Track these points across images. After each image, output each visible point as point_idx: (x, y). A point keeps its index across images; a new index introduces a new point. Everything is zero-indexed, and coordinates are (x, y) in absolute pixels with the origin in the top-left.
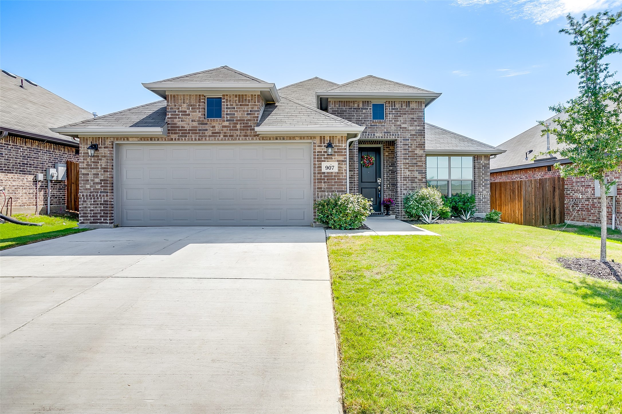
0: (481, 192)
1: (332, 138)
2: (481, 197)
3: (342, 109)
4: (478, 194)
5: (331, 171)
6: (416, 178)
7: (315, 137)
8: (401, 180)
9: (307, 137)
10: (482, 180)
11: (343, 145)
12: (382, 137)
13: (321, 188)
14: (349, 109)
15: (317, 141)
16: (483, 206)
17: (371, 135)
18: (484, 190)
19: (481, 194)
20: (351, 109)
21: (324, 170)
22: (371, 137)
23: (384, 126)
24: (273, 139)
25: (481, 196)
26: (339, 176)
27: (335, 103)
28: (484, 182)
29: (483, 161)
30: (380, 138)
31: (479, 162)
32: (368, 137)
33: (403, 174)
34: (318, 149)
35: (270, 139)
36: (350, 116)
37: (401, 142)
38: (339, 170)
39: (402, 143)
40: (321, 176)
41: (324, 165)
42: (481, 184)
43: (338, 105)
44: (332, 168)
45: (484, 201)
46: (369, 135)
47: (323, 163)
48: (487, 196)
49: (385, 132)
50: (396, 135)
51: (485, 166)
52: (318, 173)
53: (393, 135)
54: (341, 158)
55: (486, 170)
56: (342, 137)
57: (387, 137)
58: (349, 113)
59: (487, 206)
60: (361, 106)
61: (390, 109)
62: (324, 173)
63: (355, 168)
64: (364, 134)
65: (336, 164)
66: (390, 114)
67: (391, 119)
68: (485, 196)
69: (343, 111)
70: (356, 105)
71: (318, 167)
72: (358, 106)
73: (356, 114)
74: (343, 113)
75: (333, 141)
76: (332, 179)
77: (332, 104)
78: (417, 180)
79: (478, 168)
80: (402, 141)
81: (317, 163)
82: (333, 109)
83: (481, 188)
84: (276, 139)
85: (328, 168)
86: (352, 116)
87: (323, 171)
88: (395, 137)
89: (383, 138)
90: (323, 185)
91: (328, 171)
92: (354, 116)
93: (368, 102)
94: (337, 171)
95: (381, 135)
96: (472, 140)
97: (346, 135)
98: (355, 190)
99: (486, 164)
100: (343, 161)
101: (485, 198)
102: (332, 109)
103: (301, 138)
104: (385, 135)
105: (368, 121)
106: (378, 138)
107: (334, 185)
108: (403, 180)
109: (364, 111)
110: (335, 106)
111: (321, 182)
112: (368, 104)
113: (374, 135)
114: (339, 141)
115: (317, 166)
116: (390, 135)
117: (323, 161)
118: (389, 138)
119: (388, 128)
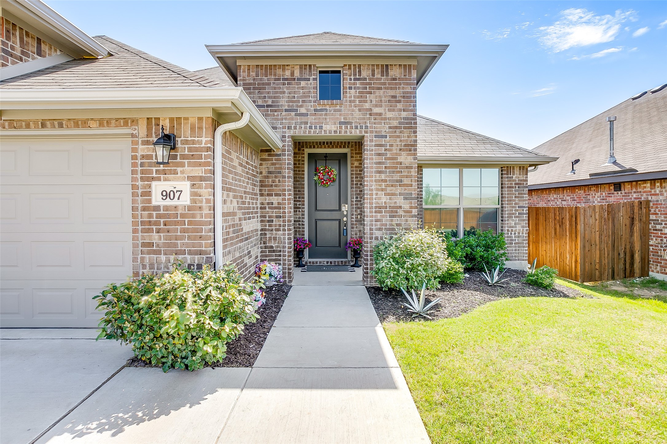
0: (513, 227)
1: (176, 121)
2: (513, 235)
3: (261, 79)
4: (508, 230)
5: (175, 202)
6: (400, 207)
7: (134, 121)
8: (371, 212)
9: (117, 120)
10: (515, 207)
11: (204, 139)
12: (335, 132)
13: (151, 245)
14: (276, 80)
15: (142, 130)
16: (516, 250)
17: (316, 128)
18: (518, 224)
19: (512, 230)
20: (279, 79)
21: (157, 200)
22: (314, 132)
23: (340, 110)
24: (36, 127)
25: (513, 233)
26: (194, 216)
27: (249, 69)
28: (517, 210)
29: (516, 176)
30: (333, 134)
31: (510, 178)
32: (309, 132)
33: (374, 201)
34: (143, 150)
36: (277, 93)
37: (371, 141)
38: (193, 201)
39: (374, 143)
40: (150, 216)
41: (157, 187)
42: (513, 214)
43: (254, 74)
44: (177, 195)
45: (517, 241)
46: (311, 127)
47: (154, 184)
48: (523, 233)
49: (341, 123)
50: (361, 127)
51: (520, 184)
52: (144, 209)
53: (356, 128)
54: (199, 172)
55: (521, 191)
56: (200, 119)
57: (346, 132)
58: (275, 88)
59: (522, 250)
60: (297, 74)
61: (351, 79)
62: (157, 208)
63: (285, 190)
64: (303, 126)
65: (185, 186)
66: (350, 88)
67: (353, 99)
68: (519, 233)
69: (263, 84)
70: (288, 74)
71: (144, 194)
72: (292, 74)
73: (287, 88)
74: (265, 89)
75: (179, 129)
76: (176, 223)
77: (244, 71)
78: (401, 212)
79: (508, 187)
80: (374, 139)
81: (140, 183)
82: (245, 80)
83: (513, 220)
85: (166, 195)
86: (281, 93)
87: (154, 203)
88: (361, 132)
89: (338, 134)
90: (155, 238)
91: (168, 202)
92: (284, 93)
93: (310, 66)
94: (188, 203)
95: (334, 128)
96: (498, 142)
97: (210, 114)
98: (284, 230)
99: (521, 180)
100: (202, 179)
101: (519, 237)
102: (243, 80)
103: (101, 123)
104: (341, 128)
105: (310, 101)
106: (328, 134)
107: (182, 238)
108: (376, 212)
109: (303, 83)
110: (249, 75)
111: (150, 231)
112: (310, 71)
113: (321, 127)
114: (193, 128)
115: (140, 191)
116: (352, 128)
117: (153, 179)
118: (348, 134)
119: (347, 114)
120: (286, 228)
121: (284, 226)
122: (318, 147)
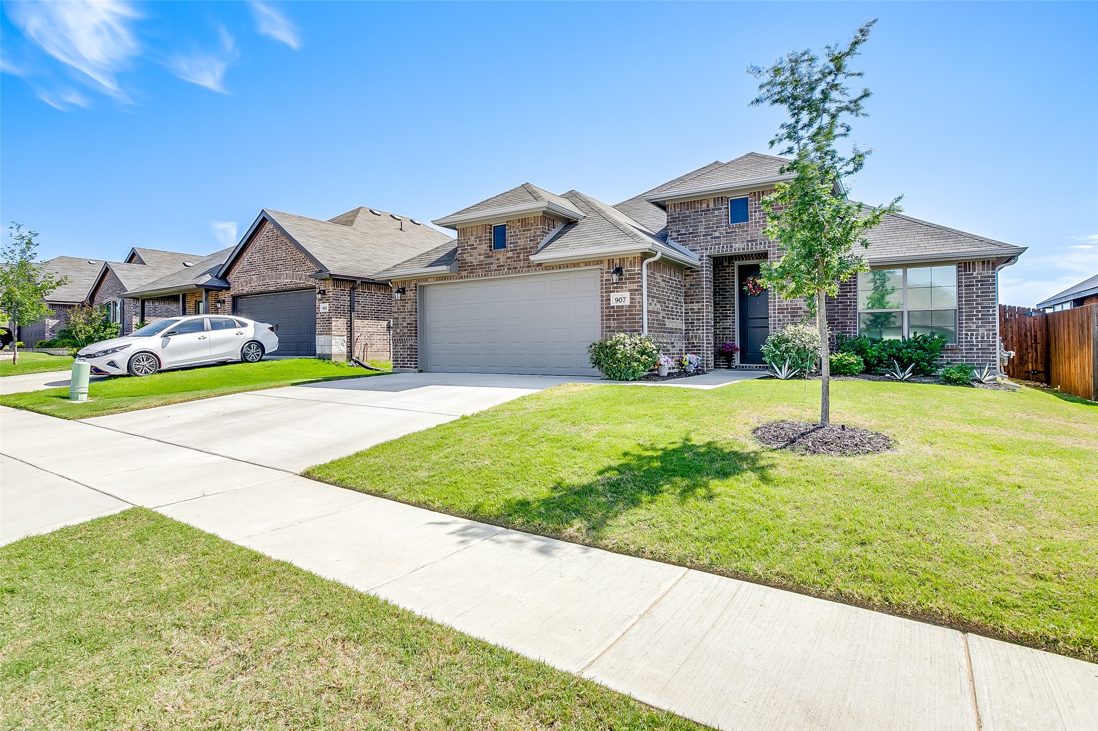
0: (973, 330)
1: (622, 260)
2: (974, 341)
3: (684, 213)
4: (966, 334)
5: (622, 304)
6: (801, 308)
7: (602, 262)
8: (774, 313)
9: (593, 261)
10: (977, 308)
11: (636, 269)
12: (743, 249)
13: (610, 327)
14: (695, 212)
15: (605, 266)
16: (978, 357)
17: (727, 247)
18: (981, 327)
19: (972, 334)
20: (698, 212)
21: (613, 303)
22: (726, 251)
23: (747, 231)
25: (974, 337)
26: (632, 310)
27: (675, 207)
28: (980, 311)
29: (978, 272)
30: (741, 251)
31: (969, 274)
32: (722, 251)
33: (777, 303)
34: (606, 276)
35: (553, 269)
36: (696, 222)
37: (774, 254)
38: (631, 303)
39: (776, 256)
40: (610, 312)
41: (613, 296)
42: (974, 315)
43: (679, 209)
44: (623, 300)
45: (980, 347)
46: (723, 247)
47: (611, 294)
48: (988, 338)
49: (748, 241)
50: (765, 243)
51: (984, 281)
52: (607, 308)
53: (761, 244)
54: (634, 286)
55: (986, 289)
56: (635, 257)
57: (752, 248)
58: (695, 219)
59: (987, 357)
60: (712, 206)
61: (755, 204)
62: (613, 307)
63: (703, 298)
64: (717, 247)
65: (627, 295)
66: (755, 212)
67: (757, 220)
68: (983, 338)
69: (686, 217)
70: (704, 206)
71: (606, 300)
72: (708, 206)
73: (704, 218)
74: (687, 220)
75: (624, 264)
76: (623, 315)
77: (671, 209)
78: (800, 312)
79: (965, 286)
80: (776, 252)
81: (605, 294)
82: (672, 215)
83: (974, 323)
84: (560, 268)
85: (618, 300)
86: (699, 222)
87: (612, 305)
88: (765, 247)
89: (746, 251)
90: (613, 323)
91: (619, 304)
92: (702, 221)
93: (722, 198)
94: (629, 304)
95: (742, 246)
96: (959, 234)
97: (639, 255)
98: (703, 330)
99: (985, 277)
100: (636, 290)
101: (982, 342)
102: (671, 215)
103: (586, 264)
104: (748, 245)
105: (723, 226)
106: (737, 251)
107: (625, 323)
108: (778, 313)
109: (716, 213)
110: (675, 211)
111: (610, 320)
112: (722, 202)
113: (731, 247)
114: (631, 263)
115: (604, 299)
116: (756, 244)
117: (611, 292)
118: (754, 249)
119: (753, 234)
120: (705, 328)
121: (703, 326)
122: (746, 259)
